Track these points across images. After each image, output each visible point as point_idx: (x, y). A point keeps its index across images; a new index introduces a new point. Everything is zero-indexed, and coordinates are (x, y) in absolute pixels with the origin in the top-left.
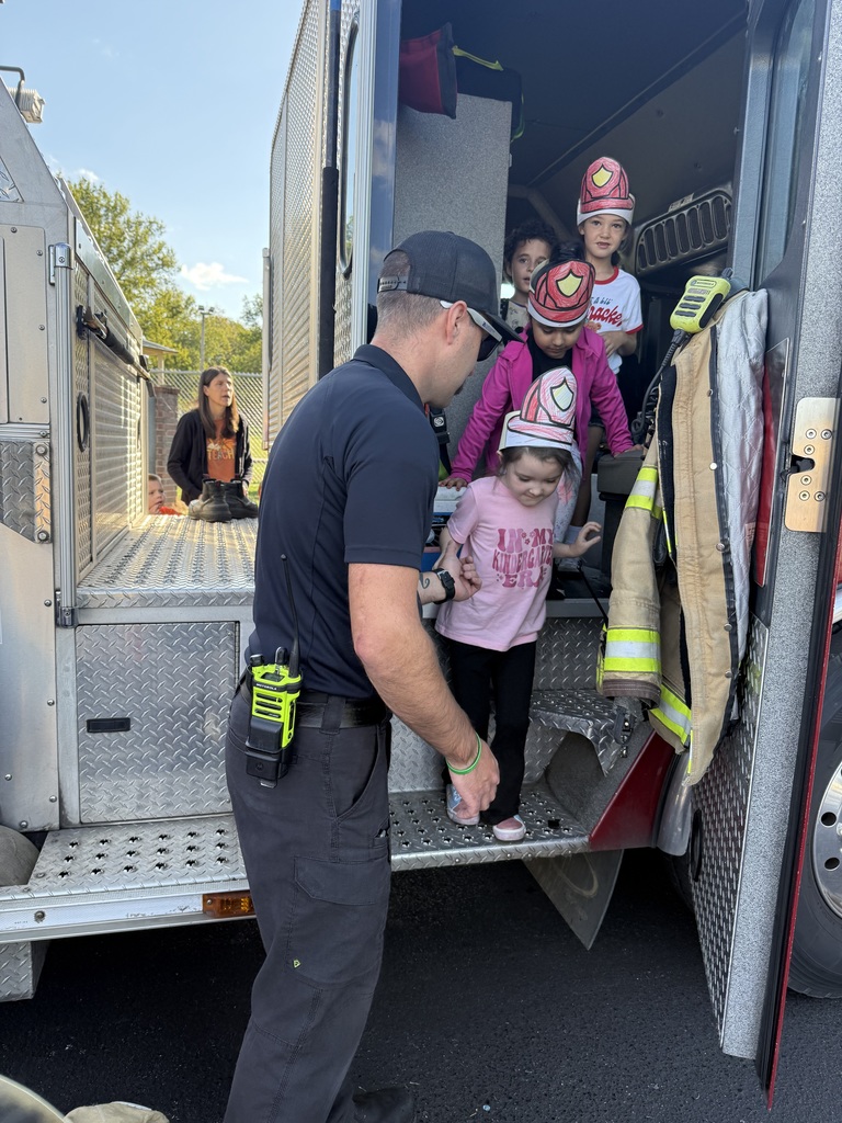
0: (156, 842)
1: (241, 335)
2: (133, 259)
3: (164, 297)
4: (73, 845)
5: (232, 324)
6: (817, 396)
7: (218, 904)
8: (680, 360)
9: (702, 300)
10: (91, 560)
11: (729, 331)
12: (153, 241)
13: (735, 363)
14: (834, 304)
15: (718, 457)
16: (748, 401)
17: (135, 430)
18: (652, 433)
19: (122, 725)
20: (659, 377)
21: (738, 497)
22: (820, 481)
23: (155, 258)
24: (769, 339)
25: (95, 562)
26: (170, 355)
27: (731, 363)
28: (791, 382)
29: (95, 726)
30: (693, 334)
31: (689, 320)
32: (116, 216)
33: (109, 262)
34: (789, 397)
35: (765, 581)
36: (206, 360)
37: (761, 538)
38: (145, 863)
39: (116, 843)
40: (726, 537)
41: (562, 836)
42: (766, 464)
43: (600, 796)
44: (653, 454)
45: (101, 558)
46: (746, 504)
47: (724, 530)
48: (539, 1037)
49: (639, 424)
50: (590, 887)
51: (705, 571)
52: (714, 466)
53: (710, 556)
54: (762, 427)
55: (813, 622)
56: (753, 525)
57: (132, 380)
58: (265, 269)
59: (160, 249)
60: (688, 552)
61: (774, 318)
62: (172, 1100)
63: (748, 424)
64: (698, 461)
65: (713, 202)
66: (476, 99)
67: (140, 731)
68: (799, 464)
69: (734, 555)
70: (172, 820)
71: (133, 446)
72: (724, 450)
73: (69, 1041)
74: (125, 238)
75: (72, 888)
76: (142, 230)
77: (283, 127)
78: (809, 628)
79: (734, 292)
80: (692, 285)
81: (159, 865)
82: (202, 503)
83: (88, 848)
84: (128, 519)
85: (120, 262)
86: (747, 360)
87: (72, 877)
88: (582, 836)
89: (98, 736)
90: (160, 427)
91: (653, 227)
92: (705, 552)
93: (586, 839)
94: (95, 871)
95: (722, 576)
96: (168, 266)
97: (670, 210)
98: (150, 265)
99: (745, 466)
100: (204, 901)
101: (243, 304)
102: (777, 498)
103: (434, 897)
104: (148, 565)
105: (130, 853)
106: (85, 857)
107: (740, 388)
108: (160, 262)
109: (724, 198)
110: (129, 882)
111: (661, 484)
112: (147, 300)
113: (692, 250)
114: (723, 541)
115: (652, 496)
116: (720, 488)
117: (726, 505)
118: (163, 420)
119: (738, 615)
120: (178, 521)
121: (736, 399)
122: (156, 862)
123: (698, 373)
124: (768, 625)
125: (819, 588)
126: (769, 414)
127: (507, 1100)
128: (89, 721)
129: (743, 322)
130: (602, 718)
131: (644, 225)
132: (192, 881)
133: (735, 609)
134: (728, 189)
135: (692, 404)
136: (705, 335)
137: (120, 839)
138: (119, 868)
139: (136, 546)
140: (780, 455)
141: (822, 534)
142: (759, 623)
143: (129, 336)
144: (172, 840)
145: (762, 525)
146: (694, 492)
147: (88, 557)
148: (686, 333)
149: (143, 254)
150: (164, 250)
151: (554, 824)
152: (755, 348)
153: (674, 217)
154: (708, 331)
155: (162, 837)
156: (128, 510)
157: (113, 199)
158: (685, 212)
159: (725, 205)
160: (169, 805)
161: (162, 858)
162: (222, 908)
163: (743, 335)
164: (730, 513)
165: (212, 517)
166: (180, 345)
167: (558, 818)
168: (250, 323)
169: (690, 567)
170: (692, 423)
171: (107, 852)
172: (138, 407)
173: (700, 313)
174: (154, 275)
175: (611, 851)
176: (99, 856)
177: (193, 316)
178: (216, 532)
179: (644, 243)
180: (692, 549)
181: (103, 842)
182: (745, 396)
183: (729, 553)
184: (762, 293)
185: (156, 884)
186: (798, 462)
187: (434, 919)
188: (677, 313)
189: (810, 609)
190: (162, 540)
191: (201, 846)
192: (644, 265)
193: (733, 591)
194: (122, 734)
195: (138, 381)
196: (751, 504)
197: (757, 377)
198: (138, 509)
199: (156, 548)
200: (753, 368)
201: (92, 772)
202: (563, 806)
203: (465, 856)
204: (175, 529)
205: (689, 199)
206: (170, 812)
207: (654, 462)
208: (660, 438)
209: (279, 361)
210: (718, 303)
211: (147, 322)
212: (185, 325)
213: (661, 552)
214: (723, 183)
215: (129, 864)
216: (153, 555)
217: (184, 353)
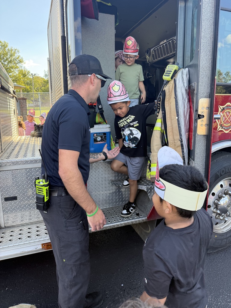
0: (27, 230)
1: (44, 81)
2: (11, 60)
3: (21, 71)
4: (3, 233)
5: (41, 78)
6: (204, 98)
7: (46, 246)
8: (166, 88)
9: (171, 71)
10: (2, 152)
11: (179, 80)
12: (16, 55)
13: (181, 89)
14: (207, 72)
15: (178, 115)
16: (185, 100)
17: (13, 112)
18: (159, 109)
19: (15, 198)
20: (161, 93)
21: (184, 126)
22: (206, 121)
23: (17, 60)
24: (190, 82)
25: (3, 152)
26: (24, 88)
27: (180, 89)
28: (197, 94)
29: (7, 199)
30: (169, 81)
31: (168, 77)
32: (5, 48)
33: (4, 61)
34: (197, 99)
35: (192, 148)
36: (34, 89)
37: (190, 137)
38: (24, 237)
39: (16, 232)
40: (181, 137)
41: (140, 217)
42: (191, 117)
43: (149, 206)
44: (160, 115)
45: (5, 151)
46: (186, 128)
47: (181, 135)
48: (137, 271)
49: (156, 107)
50: (148, 230)
51: (176, 147)
52: (177, 118)
53: (177, 142)
54: (189, 107)
55: (206, 159)
56: (188, 133)
57: (11, 98)
58: (48, 64)
59: (19, 57)
60: (171, 142)
61: (190, 76)
62: (37, 300)
63: (185, 106)
64: (173, 117)
65: (172, 41)
66: (105, 14)
67: (20, 200)
68: (200, 117)
69: (183, 142)
70: (32, 224)
71: (13, 117)
72: (179, 113)
73: (7, 287)
74: (8, 54)
75: (3, 246)
76: (13, 52)
77: (50, 23)
78: (205, 160)
79: (179, 69)
80: (168, 67)
81: (28, 237)
82: (34, 132)
83: (8, 234)
84: (13, 138)
85: (7, 61)
86: (184, 88)
87: (3, 243)
88: (145, 217)
89: (8, 202)
90: (22, 109)
91: (156, 49)
92: (176, 141)
93: (146, 218)
94: (10, 240)
95: (180, 148)
96: (21, 62)
97: (160, 44)
98: (16, 62)
99: (185, 117)
100: (42, 246)
101: (44, 72)
102: (195, 126)
103: (107, 236)
104: (19, 152)
105: (20, 234)
106: (7, 236)
107: (183, 96)
108: (19, 61)
109: (174, 40)
110: (20, 242)
111: (163, 123)
112: (16, 72)
113: (167, 55)
114: (181, 138)
115: (161, 127)
116: (179, 124)
117: (181, 128)
118: (23, 107)
119: (185, 158)
120: (28, 137)
121: (182, 99)
122: (28, 236)
123: (171, 92)
124: (194, 160)
125: (207, 150)
126: (191, 103)
127: (129, 289)
128: (5, 198)
129: (183, 77)
130: (149, 185)
131: (153, 48)
132: (38, 240)
133: (184, 156)
134: (175, 38)
135: (170, 101)
136: (173, 81)
137: (17, 230)
138: (17, 239)
139: (15, 146)
140: (195, 114)
141: (207, 135)
142: (191, 160)
143: (9, 85)
144: (32, 229)
145: (190, 133)
146: (172, 125)
147: (1, 151)
148: (167, 81)
149: (14, 59)
150: (20, 58)
151: (138, 215)
152: (186, 84)
153: (161, 46)
154: (173, 80)
155: (29, 229)
156: (13, 135)
157: (3, 43)
158: (164, 45)
159: (175, 43)
160: (30, 219)
161: (29, 235)
162: (47, 247)
163: (183, 81)
164: (182, 130)
165: (37, 136)
166: (27, 85)
167: (139, 212)
168: (47, 78)
169: (172, 146)
170: (170, 106)
171: (13, 234)
172: (14, 105)
173: (171, 75)
174: (17, 65)
175: (153, 220)
176: (11, 236)
177: (30, 76)
178: (39, 140)
179: (154, 53)
180: (172, 141)
181: (12, 232)
182: (184, 98)
183: (182, 141)
184: (187, 69)
185: (28, 242)
186: (200, 116)
187: (108, 242)
188: (165, 75)
189: (205, 155)
190: (23, 144)
191: (40, 230)
192: (154, 60)
193: (184, 152)
194: (15, 201)
195: (13, 98)
196: (187, 128)
197: (187, 93)
198: (16, 135)
199: (21, 146)
200: (186, 90)
201: (7, 212)
202: (140, 209)
203: (114, 226)
204: (27, 140)
205: (165, 41)
206: (31, 221)
207: (161, 117)
208: (162, 111)
209: (54, 90)
210: (176, 72)
211: (16, 79)
212: (28, 79)
213: (164, 142)
214: (174, 36)
215: (20, 237)
216: (20, 149)
217: (28, 87)
